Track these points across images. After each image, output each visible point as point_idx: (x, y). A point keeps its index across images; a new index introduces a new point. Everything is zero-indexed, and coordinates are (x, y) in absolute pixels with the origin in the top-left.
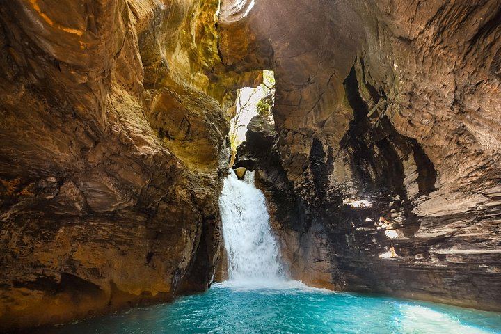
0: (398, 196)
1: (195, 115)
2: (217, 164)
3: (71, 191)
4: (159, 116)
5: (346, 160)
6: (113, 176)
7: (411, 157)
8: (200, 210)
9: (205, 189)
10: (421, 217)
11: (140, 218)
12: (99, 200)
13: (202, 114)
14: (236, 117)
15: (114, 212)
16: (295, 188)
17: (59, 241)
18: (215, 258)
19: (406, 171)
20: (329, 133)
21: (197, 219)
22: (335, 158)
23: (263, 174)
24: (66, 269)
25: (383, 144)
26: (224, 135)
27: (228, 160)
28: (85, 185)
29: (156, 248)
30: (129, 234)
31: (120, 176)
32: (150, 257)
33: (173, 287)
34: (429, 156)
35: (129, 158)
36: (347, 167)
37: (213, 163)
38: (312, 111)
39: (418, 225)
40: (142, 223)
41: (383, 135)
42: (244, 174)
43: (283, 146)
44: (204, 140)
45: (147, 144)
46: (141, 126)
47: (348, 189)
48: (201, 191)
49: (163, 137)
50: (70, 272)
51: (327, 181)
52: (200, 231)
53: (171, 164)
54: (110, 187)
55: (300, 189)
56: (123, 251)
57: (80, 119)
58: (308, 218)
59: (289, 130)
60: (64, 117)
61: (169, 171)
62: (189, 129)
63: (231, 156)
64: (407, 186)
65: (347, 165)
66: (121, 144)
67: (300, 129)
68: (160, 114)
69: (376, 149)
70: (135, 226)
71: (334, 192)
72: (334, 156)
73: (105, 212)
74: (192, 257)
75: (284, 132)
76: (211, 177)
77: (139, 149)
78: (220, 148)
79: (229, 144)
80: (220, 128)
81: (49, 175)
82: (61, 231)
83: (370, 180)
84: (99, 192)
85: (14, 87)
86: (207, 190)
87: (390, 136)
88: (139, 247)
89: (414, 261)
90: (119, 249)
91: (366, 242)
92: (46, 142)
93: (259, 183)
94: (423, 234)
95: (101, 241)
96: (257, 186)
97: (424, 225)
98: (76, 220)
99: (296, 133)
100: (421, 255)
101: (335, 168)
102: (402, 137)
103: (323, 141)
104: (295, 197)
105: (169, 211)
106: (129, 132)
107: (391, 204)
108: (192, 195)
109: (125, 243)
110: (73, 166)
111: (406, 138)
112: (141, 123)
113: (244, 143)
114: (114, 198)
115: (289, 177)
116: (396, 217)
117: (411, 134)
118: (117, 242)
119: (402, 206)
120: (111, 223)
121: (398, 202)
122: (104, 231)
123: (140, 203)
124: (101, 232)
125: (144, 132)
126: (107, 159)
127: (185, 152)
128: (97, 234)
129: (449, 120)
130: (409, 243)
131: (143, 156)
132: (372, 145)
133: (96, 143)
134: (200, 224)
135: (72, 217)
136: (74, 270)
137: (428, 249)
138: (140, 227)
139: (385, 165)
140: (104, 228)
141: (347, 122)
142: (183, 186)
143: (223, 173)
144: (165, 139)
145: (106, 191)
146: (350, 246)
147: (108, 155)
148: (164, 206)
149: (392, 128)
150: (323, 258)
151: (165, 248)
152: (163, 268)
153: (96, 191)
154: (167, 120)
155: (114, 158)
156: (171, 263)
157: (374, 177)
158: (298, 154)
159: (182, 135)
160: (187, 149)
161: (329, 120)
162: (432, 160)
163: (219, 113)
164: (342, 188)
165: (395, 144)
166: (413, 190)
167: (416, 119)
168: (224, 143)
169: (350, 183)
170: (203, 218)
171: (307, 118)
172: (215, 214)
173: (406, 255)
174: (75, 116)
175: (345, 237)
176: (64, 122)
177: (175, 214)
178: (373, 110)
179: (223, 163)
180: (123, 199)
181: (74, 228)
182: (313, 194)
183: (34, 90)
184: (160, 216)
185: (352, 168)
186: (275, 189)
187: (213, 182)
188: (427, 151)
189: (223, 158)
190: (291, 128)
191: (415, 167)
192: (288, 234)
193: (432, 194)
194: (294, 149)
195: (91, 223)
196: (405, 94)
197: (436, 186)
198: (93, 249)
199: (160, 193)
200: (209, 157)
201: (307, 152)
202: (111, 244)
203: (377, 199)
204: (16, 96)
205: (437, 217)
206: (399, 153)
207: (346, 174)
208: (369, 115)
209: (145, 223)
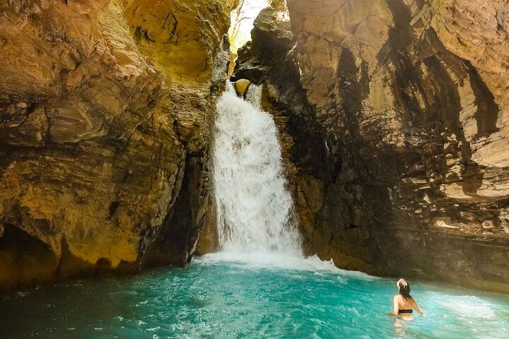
0: (454, 136)
1: (184, 10)
2: (210, 76)
3: (39, 118)
4: (138, 11)
5: (385, 80)
6: (88, 101)
7: (467, 82)
8: (185, 143)
9: (192, 113)
10: (484, 167)
11: (107, 153)
12: (65, 129)
13: (193, 8)
14: (238, 8)
15: (77, 144)
16: (318, 115)
17: (7, 180)
18: (200, 215)
19: (462, 101)
20: (362, 41)
21: (179, 156)
22: (371, 77)
23: (273, 91)
24: (10, 219)
25: (432, 62)
26: (221, 34)
27: (224, 68)
28: (56, 111)
29: (123, 196)
30: (90, 174)
31: (96, 101)
32: (114, 207)
33: (140, 254)
34: (487, 83)
35: (110, 80)
36: (388, 90)
37: (204, 75)
38: (341, 11)
39: (481, 178)
40: (108, 159)
41: (431, 51)
42: (247, 89)
43: (302, 54)
44: (195, 42)
45: (130, 62)
46: (125, 39)
47: (388, 121)
48: (188, 117)
49: (140, 38)
50: (15, 223)
51: (360, 108)
52: (182, 174)
53: (155, 85)
54: (84, 115)
55: (325, 117)
56: (81, 198)
57: (68, 42)
58: (336, 159)
59: (310, 34)
60: (53, 41)
61: (151, 93)
62: (175, 28)
63: (229, 63)
64: (464, 122)
65: (388, 87)
66: (103, 63)
67: (325, 33)
68: (139, 9)
69: (423, 67)
70: (99, 163)
71: (370, 125)
72: (370, 73)
73: (65, 143)
74: (169, 211)
75: (303, 35)
76: (201, 94)
77: (122, 69)
78: (214, 54)
79: (227, 44)
80: (217, 26)
81: (21, 99)
82: (12, 166)
83: (418, 110)
84: (69, 120)
85: (20, 19)
86: (195, 114)
87: (439, 53)
88: (101, 194)
89: (482, 231)
90: (76, 195)
91: (417, 200)
92: (34, 68)
93: (269, 104)
94: (488, 191)
95: (56, 182)
96: (265, 108)
97: (488, 179)
98: (30, 153)
99: (319, 38)
100: (490, 222)
101: (371, 91)
102: (454, 56)
103: (355, 52)
104: (318, 126)
105: (144, 144)
106: (112, 48)
107: (446, 146)
108: (175, 121)
109: (84, 186)
110: (50, 91)
111: (458, 57)
112: (125, 35)
113: (248, 44)
114: (83, 127)
115: (309, 99)
116: (453, 165)
117: (462, 54)
118: (74, 184)
119: (460, 150)
120: (71, 158)
121: (455, 144)
122: (61, 168)
123: (110, 132)
124: (58, 170)
125: (128, 48)
126: (86, 82)
127: (167, 59)
128: (52, 172)
129: (500, 43)
130: (473, 204)
131: (126, 77)
132: (419, 63)
133: (78, 64)
134: (183, 163)
135: (27, 149)
136: (20, 220)
137: (498, 214)
138: (105, 165)
139: (436, 89)
140: (61, 164)
141: (386, 29)
142: (165, 110)
143: (217, 88)
144: (143, 42)
145: (77, 119)
146: (395, 207)
147: (88, 77)
148: (138, 137)
149: (441, 44)
150: (357, 223)
151: (134, 196)
152: (129, 226)
153: (65, 119)
154: (147, 17)
155: (93, 81)
156: (141, 219)
157: (423, 106)
158: (321, 68)
159: (165, 35)
160: (172, 55)
161: (362, 24)
162: (491, 89)
163: (216, 6)
164: (381, 120)
165: (447, 63)
166: (471, 129)
167: (464, 37)
168: (221, 45)
169: (392, 114)
170: (187, 154)
171: (334, 20)
172: (203, 149)
173: (469, 221)
174: (65, 39)
175: (388, 191)
176: (53, 46)
177: (151, 148)
178: (417, 18)
179: (217, 73)
180: (94, 129)
181: (27, 163)
182: (342, 125)
183: (34, 18)
184: (132, 151)
185: (394, 92)
186: (290, 114)
187: (203, 102)
188: (484, 76)
189: (219, 66)
190: (312, 31)
191: (473, 98)
192: (309, 183)
193: (494, 136)
194: (316, 60)
195: (47, 158)
196: (447, 8)
197: (498, 125)
198: (45, 193)
199: (136, 119)
200: (200, 68)
201: (334, 65)
202: (68, 187)
203: (427, 138)
204: (19, 27)
205: (504, 169)
206: (453, 76)
207: (385, 100)
208: (412, 23)
209: (113, 160)
